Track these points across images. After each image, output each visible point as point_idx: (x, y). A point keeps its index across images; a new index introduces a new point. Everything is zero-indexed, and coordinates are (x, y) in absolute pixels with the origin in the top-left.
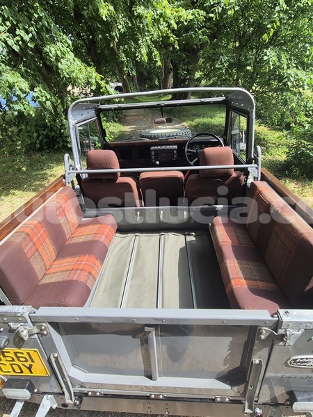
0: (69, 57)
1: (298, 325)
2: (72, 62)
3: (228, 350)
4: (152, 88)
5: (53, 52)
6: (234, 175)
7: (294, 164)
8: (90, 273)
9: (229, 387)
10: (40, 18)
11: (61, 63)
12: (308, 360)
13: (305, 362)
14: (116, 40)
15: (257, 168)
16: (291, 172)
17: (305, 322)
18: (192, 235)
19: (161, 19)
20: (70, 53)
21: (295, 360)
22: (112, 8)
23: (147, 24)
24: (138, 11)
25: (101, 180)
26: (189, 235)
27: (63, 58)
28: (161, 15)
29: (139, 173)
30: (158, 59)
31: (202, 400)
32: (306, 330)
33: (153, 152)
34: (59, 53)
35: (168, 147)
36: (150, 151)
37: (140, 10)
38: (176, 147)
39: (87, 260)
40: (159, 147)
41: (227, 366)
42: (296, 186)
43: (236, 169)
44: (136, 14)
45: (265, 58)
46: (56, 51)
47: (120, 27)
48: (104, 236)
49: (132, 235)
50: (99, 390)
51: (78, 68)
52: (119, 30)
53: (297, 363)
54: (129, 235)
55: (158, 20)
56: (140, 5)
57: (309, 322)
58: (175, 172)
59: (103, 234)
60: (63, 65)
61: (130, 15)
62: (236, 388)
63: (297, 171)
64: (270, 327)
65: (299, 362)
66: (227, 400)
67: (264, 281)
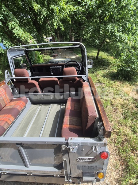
0: (18, 28)
1: (75, 144)
2: (19, 30)
3: (54, 155)
4: (67, 40)
5: (10, 25)
6: (78, 79)
7: (119, 74)
8: (7, 122)
9: (58, 170)
10: (4, 11)
11: (14, 30)
12: (85, 159)
13: (83, 160)
14: (43, 20)
15: (86, 77)
16: (118, 77)
17: (77, 143)
18: (64, 105)
19: (63, 10)
20: (18, 26)
21: (79, 159)
22: (39, 6)
23: (56, 13)
24: (52, 7)
25: (22, 82)
26: (62, 105)
27: (15, 28)
28: (62, 9)
29: (39, 79)
30: (62, 27)
31: (49, 176)
32: (79, 146)
33: (51, 69)
34: (13, 26)
35: (57, 67)
36: (50, 69)
37: (52, 6)
38: (61, 67)
39: (7, 116)
40: (54, 67)
41: (56, 161)
42: (120, 83)
43: (78, 77)
44: (51, 8)
45: (107, 28)
46: (11, 25)
47: (44, 14)
48: (18, 106)
49: (39, 105)
50: (6, 172)
51: (22, 33)
52: (44, 15)
53: (80, 160)
54: (37, 105)
55: (61, 10)
56: (53, 4)
57: (79, 143)
58: (54, 78)
59: (18, 105)
60: (14, 31)
61: (48, 9)
62: (60, 171)
63: (120, 77)
64: (65, 145)
65: (81, 160)
66: (58, 176)
67: (77, 126)
